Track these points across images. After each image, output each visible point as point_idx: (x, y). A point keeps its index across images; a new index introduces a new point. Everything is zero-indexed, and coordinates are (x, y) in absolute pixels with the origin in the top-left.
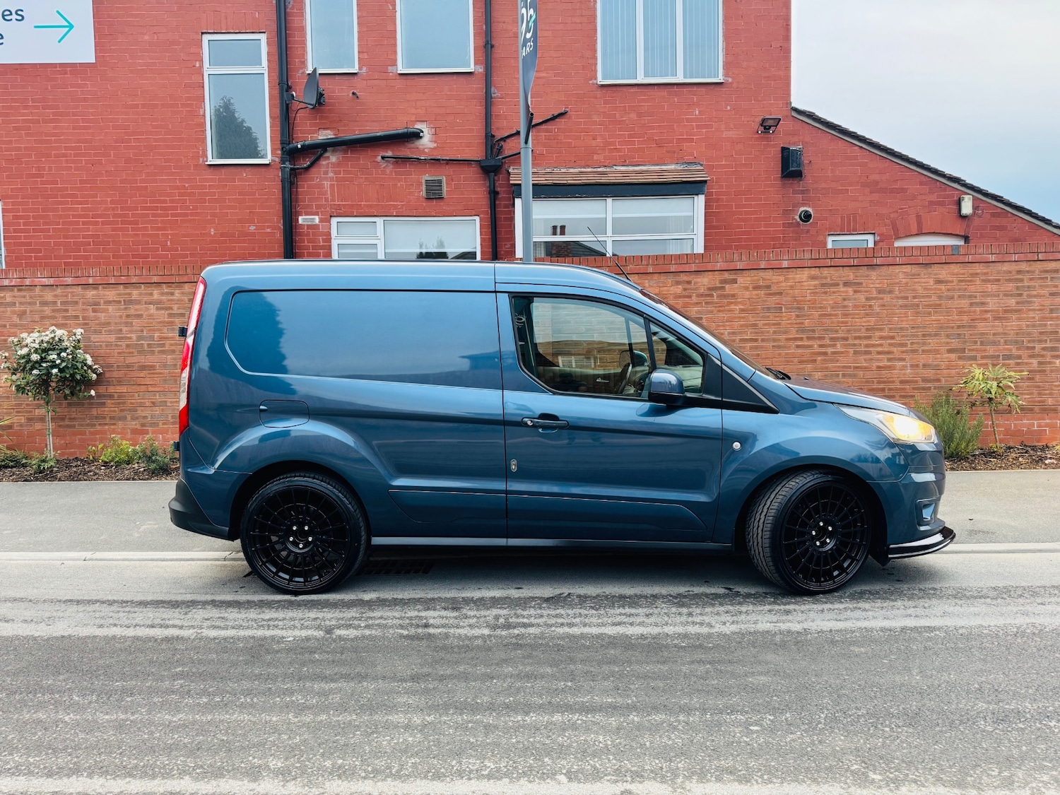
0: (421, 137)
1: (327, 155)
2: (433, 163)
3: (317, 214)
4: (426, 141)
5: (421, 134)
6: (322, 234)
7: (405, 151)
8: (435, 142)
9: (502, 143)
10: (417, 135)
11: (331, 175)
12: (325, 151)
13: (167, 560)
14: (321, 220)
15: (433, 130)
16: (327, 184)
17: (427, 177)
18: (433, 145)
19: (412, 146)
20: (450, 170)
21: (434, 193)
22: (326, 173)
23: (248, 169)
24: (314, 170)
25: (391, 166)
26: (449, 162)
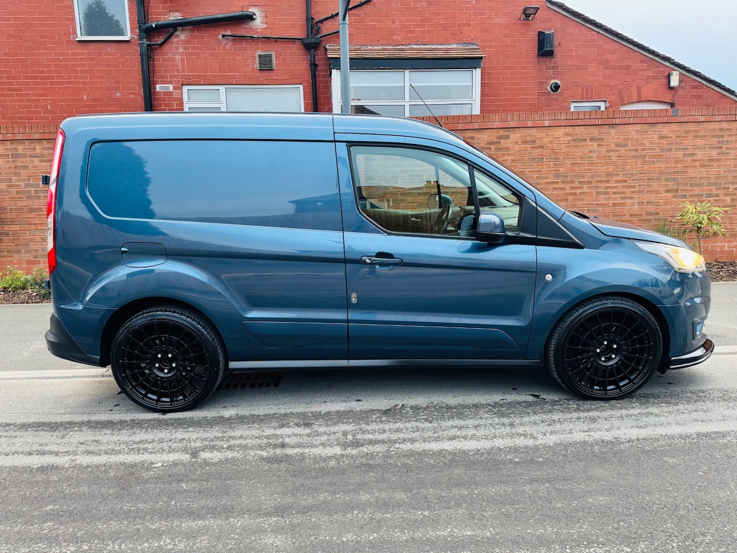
0: (254, 19)
1: (177, 33)
2: (264, 41)
3: (171, 83)
4: (259, 23)
5: (254, 17)
6: (176, 99)
7: (242, 31)
8: (266, 23)
9: (320, 25)
10: (250, 18)
11: (181, 50)
12: (176, 30)
13: (52, 378)
14: (174, 88)
15: (264, 13)
16: (178, 58)
17: (260, 52)
18: (265, 26)
19: (247, 26)
20: (279, 46)
21: (266, 64)
22: (177, 48)
23: (112, 45)
24: (166, 46)
25: (230, 43)
26: (277, 40)
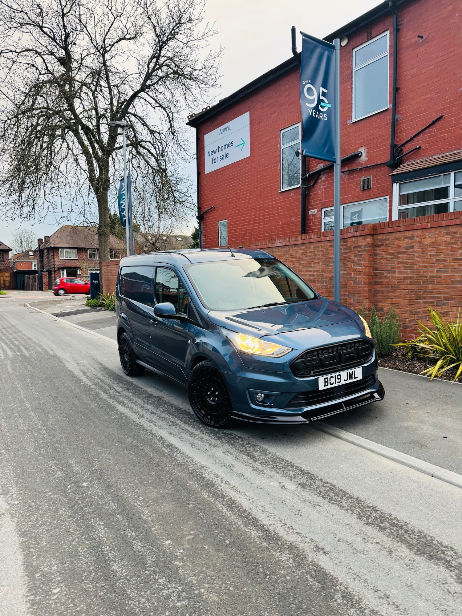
0: (361, 156)
1: (320, 177)
2: (366, 169)
3: (316, 208)
4: (364, 158)
5: (360, 154)
6: (317, 218)
7: (354, 166)
8: (368, 157)
9: (402, 148)
10: (357, 156)
11: (322, 187)
12: (320, 175)
14: (318, 211)
15: (367, 150)
16: (320, 192)
17: (363, 178)
18: (367, 158)
19: (357, 162)
20: (374, 171)
21: (366, 187)
22: (320, 186)
23: (293, 191)
24: (316, 186)
25: (347, 176)
26: (374, 166)
